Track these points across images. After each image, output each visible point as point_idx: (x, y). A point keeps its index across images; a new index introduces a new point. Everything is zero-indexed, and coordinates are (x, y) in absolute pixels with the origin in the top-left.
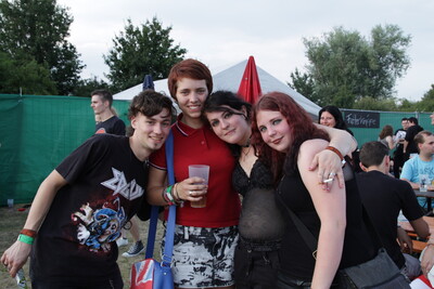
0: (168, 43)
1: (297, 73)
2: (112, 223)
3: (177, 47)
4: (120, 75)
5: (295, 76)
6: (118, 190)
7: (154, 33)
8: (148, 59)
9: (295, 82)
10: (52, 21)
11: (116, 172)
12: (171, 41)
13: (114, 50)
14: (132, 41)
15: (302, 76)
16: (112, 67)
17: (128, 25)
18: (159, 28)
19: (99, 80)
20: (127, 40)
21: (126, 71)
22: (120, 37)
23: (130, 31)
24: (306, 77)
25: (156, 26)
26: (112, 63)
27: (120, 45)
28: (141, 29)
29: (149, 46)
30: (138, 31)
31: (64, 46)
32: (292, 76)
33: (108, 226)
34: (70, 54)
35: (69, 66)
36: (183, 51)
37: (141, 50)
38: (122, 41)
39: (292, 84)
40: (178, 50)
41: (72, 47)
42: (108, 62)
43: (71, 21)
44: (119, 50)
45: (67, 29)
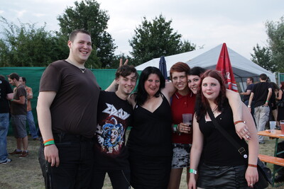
0: (169, 31)
1: (258, 47)
2: (113, 131)
3: (176, 33)
4: (139, 53)
5: (257, 49)
6: (111, 113)
7: (161, 24)
8: (157, 42)
9: (257, 54)
10: (96, 19)
11: (108, 105)
12: (172, 29)
13: (136, 37)
14: (147, 31)
15: (261, 49)
16: (134, 48)
17: (144, 20)
18: (164, 21)
19: (125, 56)
20: (143, 30)
21: (143, 50)
22: (139, 28)
23: (145, 24)
24: (264, 50)
25: (162, 20)
26: (134, 45)
27: (139, 33)
28: (152, 23)
29: (158, 34)
30: (150, 24)
31: (104, 35)
32: (254, 49)
33: (111, 132)
34: (108, 40)
35: (107, 48)
36: (179, 36)
37: (153, 36)
38: (140, 31)
39: (254, 54)
40: (176, 35)
41: (109, 35)
42: (132, 45)
43: (109, 19)
44: (138, 37)
45: (106, 24)
